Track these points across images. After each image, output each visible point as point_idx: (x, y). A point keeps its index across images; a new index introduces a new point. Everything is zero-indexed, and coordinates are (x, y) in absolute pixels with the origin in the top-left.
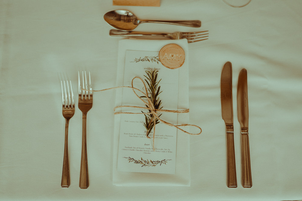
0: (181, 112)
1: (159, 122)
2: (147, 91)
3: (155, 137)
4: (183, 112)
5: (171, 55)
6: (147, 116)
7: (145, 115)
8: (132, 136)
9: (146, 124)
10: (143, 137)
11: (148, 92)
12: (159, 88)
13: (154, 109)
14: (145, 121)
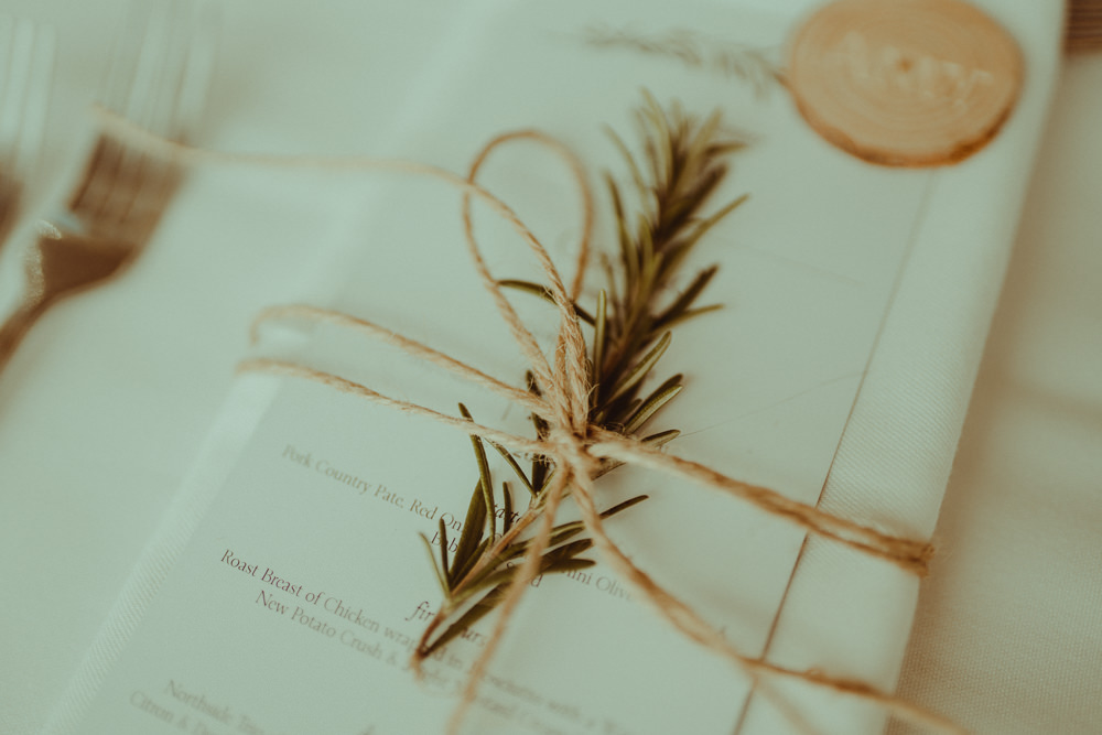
0: (845, 534)
1: (589, 563)
2: (583, 262)
3: (486, 689)
4: (865, 540)
5: (891, 55)
6: (502, 471)
7: (477, 441)
8: (281, 609)
9: (455, 536)
10: (374, 651)
11: (596, 279)
12: (704, 278)
13: (581, 418)
14: (459, 513)
